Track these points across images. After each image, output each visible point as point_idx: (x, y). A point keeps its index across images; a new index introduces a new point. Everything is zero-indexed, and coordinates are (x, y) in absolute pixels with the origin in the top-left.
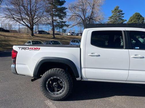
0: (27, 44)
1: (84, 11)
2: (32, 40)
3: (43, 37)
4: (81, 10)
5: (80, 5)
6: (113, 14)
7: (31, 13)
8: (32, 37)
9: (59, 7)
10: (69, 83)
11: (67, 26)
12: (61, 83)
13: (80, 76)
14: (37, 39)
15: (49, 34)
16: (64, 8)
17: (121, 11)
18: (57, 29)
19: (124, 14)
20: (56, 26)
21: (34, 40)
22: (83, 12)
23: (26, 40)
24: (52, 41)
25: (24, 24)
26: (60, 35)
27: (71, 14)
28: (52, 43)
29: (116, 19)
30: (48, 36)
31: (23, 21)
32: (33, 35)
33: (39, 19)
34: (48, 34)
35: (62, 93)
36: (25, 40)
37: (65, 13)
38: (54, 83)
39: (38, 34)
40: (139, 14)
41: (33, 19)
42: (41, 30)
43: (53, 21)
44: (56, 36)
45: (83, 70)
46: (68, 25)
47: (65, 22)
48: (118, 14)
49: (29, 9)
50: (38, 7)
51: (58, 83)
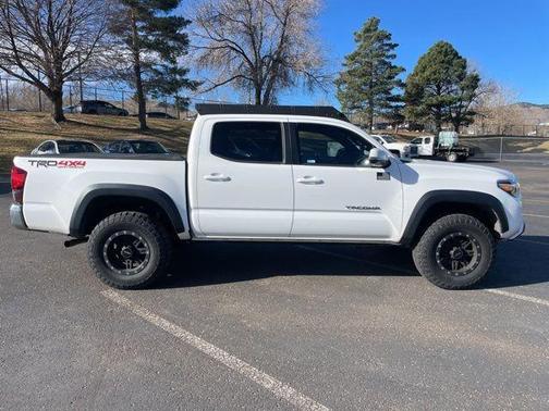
0: (40, 153)
1: (252, 32)
2: (60, 138)
3: (100, 127)
4: (244, 29)
5: (240, 11)
6: (359, 44)
7: (51, 34)
8: (58, 126)
9: (160, 14)
10: (158, 240)
11: (194, 86)
12: (141, 246)
13: (187, 228)
14: (76, 134)
15: (123, 113)
16: (181, 19)
17: (388, 37)
18: (155, 97)
19: (396, 45)
20: (153, 84)
21: (67, 139)
22: (251, 35)
23: (35, 136)
24: (132, 143)
25: (26, 77)
26: (170, 117)
27: (207, 43)
28: (134, 148)
29: (370, 64)
30: (122, 122)
31: (21, 66)
32: (60, 117)
33: (84, 57)
34: (120, 114)
35: (142, 270)
36: (30, 136)
37: (183, 40)
38: (124, 248)
39: (82, 112)
40: (451, 46)
41: (59, 59)
42: (92, 98)
43: (137, 68)
44: (150, 121)
45: (193, 214)
46: (197, 84)
47: (183, 72)
48: (376, 45)
49: (45, 20)
50: (78, 14)
51: (133, 248)
